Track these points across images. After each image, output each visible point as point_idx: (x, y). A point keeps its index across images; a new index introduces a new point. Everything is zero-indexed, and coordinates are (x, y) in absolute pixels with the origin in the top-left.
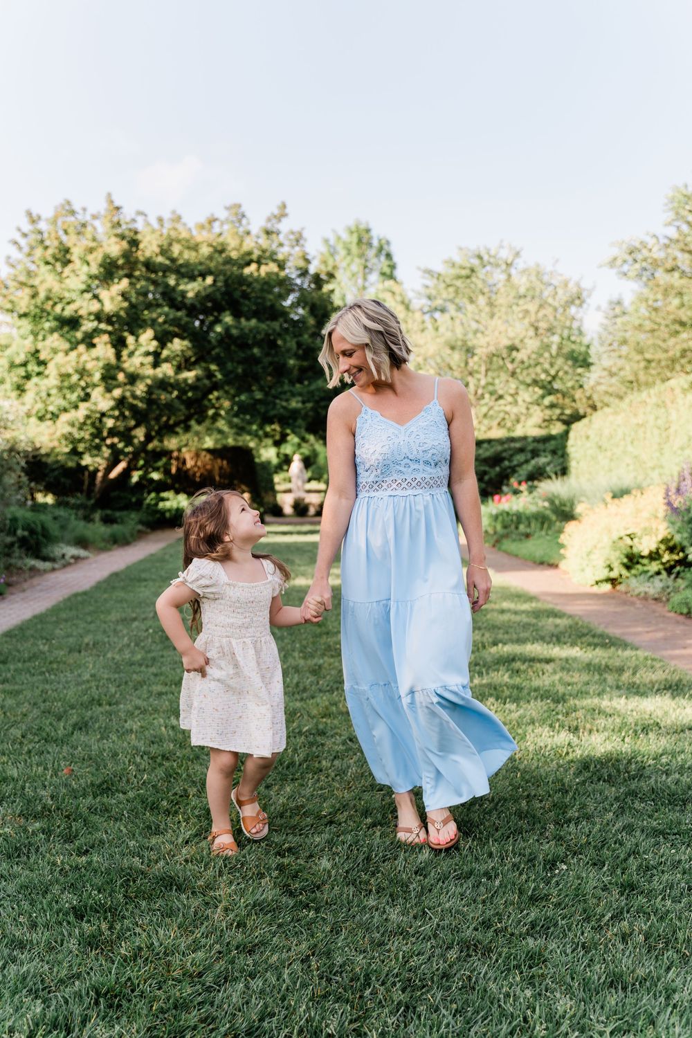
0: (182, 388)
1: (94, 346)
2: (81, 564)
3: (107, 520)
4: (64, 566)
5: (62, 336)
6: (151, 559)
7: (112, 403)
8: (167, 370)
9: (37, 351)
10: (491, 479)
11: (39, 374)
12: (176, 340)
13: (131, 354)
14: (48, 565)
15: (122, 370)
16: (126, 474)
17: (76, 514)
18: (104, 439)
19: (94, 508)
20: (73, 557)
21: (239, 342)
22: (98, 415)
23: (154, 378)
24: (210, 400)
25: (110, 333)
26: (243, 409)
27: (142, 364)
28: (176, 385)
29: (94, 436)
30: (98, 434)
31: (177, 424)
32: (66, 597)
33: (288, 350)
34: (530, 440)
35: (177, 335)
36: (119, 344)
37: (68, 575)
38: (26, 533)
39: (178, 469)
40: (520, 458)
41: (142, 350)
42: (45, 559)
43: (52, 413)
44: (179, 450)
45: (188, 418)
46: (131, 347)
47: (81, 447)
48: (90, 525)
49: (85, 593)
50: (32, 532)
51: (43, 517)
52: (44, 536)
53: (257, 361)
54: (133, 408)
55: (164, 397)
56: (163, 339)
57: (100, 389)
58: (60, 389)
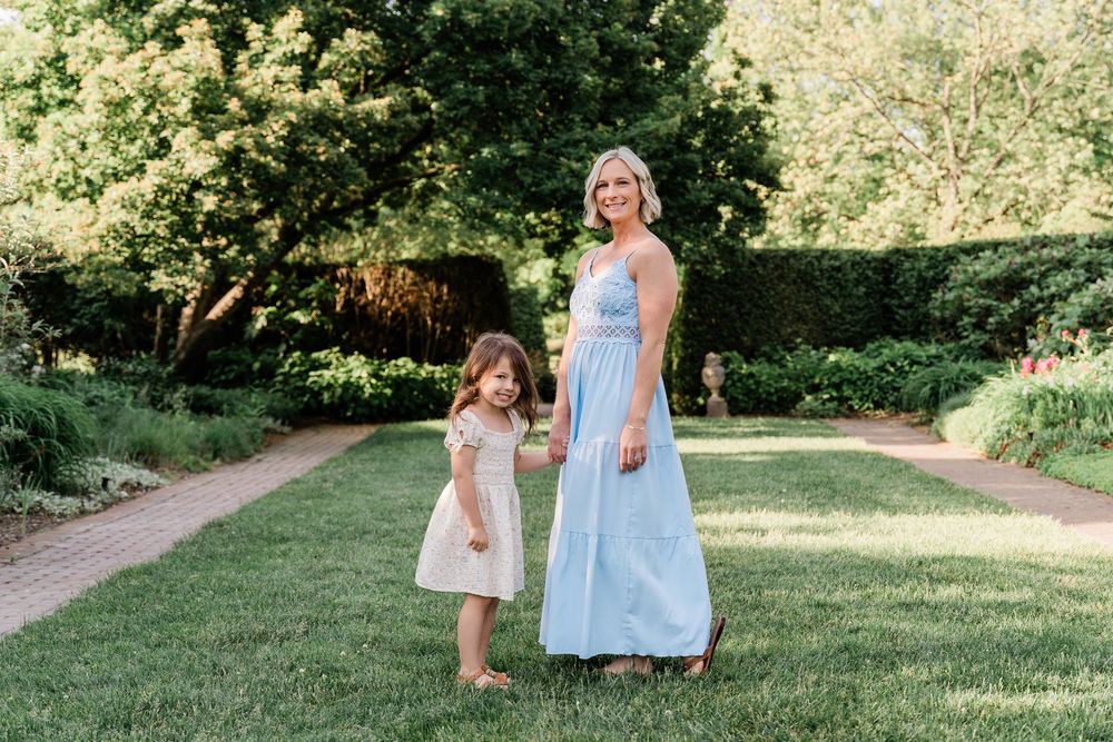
0: (363, 133)
1: (178, 42)
2: (143, 501)
3: (200, 407)
4: (106, 506)
5: (112, 24)
6: (293, 490)
7: (214, 161)
8: (329, 92)
9: (61, 56)
10: (1001, 323)
11: (63, 103)
12: (350, 32)
13: (255, 61)
14: (71, 503)
15: (238, 93)
16: (242, 311)
17: (136, 395)
18: (197, 238)
19: (172, 382)
20: (124, 485)
21: (479, 38)
22: (185, 187)
23: (304, 110)
24: (416, 161)
25: (212, 19)
26: (484, 177)
27: (278, 81)
28: (347, 127)
29: (175, 231)
30: (184, 226)
31: (347, 209)
32: (104, 577)
33: (582, 55)
34: (1081, 242)
35: (350, 23)
36: (231, 41)
37: (115, 527)
38: (21, 433)
39: (348, 303)
40: (1064, 279)
41: (278, 52)
42: (64, 490)
43: (89, 182)
44: (351, 264)
45: (371, 197)
46: (256, 47)
47: (148, 253)
48: (164, 418)
49: (147, 570)
50: (37, 431)
51: (62, 398)
52: (63, 440)
53: (517, 78)
54: (258, 170)
55: (323, 151)
56: (323, 32)
57: (190, 132)
58: (106, 132)
